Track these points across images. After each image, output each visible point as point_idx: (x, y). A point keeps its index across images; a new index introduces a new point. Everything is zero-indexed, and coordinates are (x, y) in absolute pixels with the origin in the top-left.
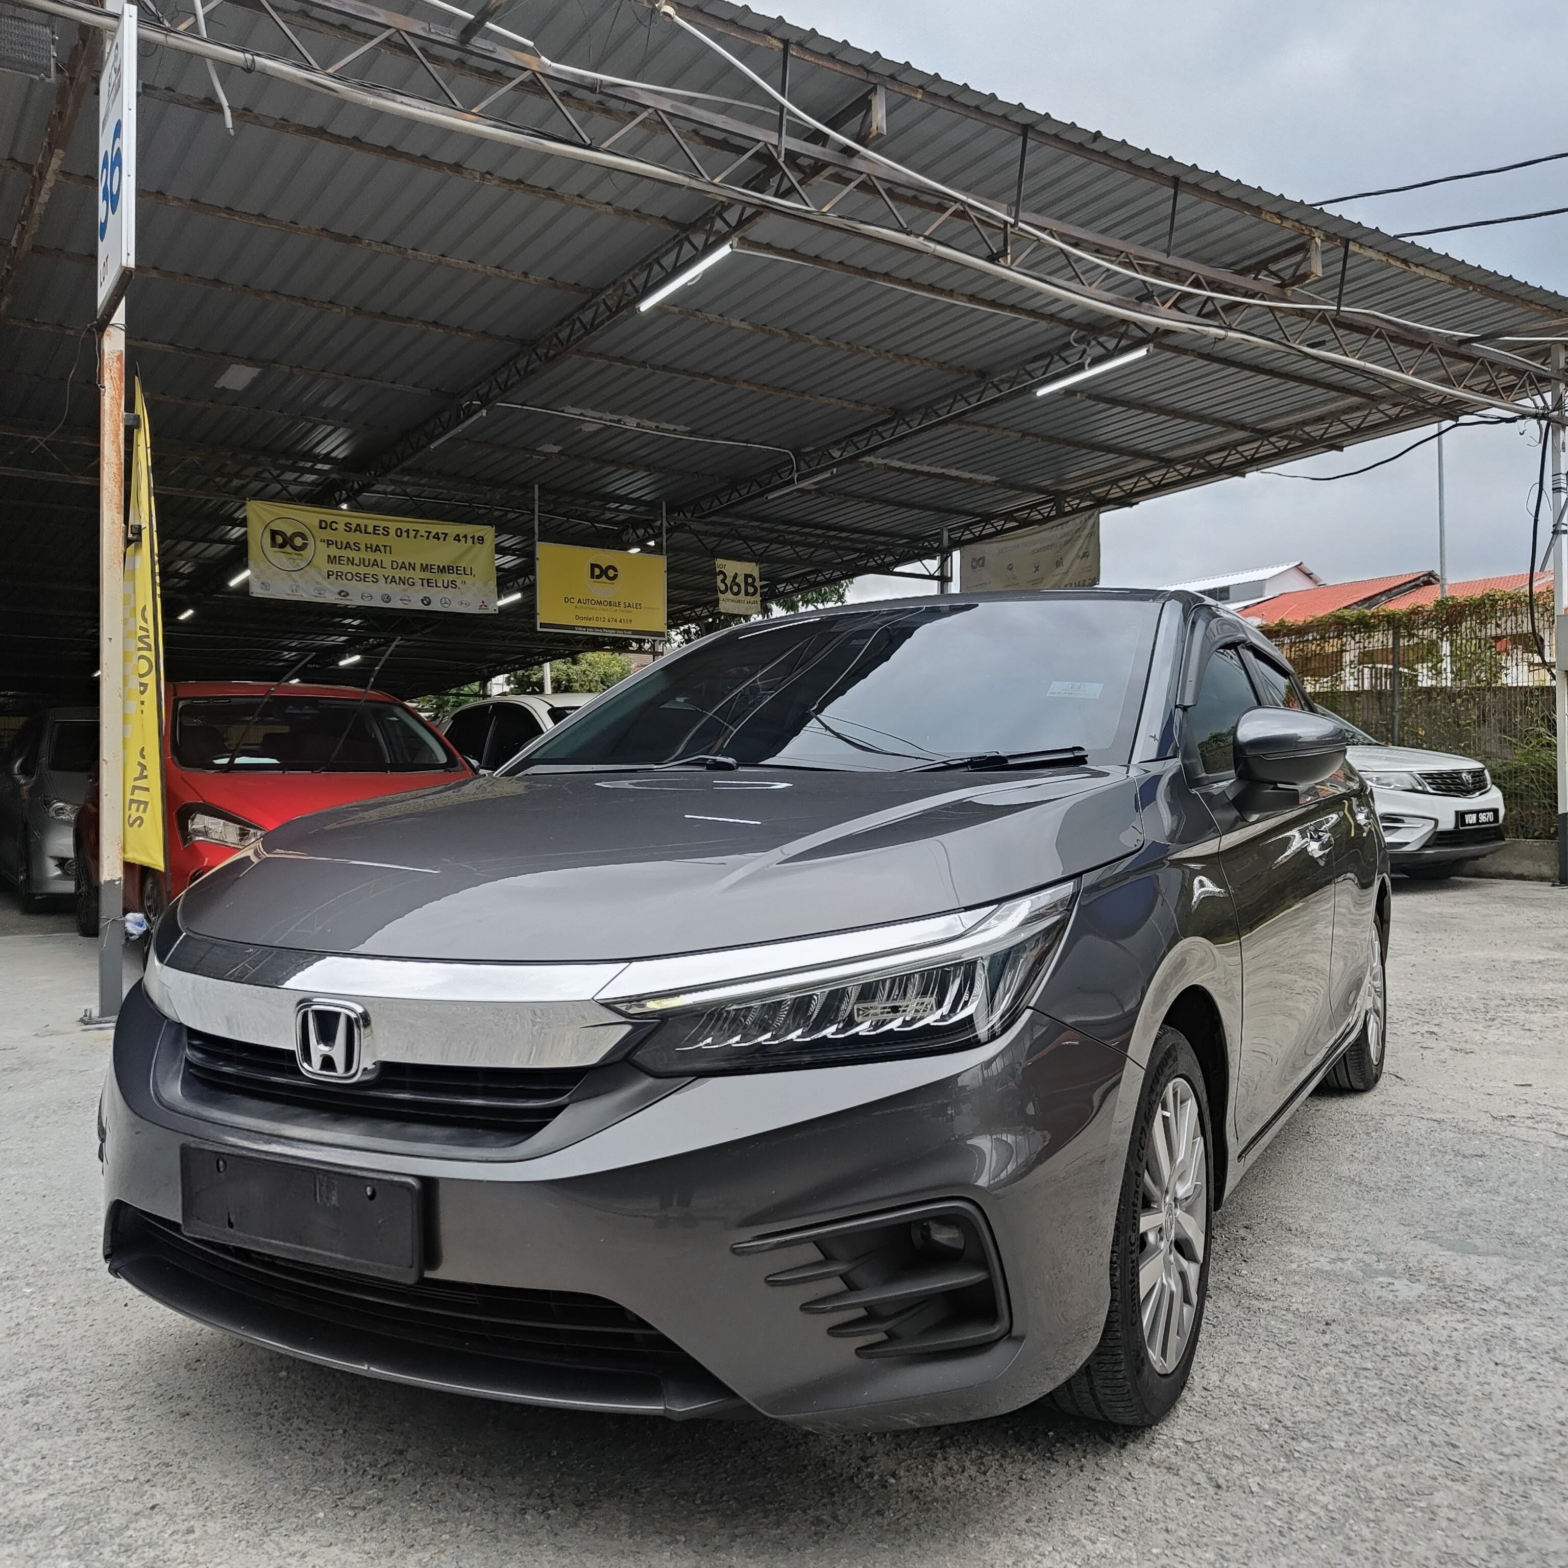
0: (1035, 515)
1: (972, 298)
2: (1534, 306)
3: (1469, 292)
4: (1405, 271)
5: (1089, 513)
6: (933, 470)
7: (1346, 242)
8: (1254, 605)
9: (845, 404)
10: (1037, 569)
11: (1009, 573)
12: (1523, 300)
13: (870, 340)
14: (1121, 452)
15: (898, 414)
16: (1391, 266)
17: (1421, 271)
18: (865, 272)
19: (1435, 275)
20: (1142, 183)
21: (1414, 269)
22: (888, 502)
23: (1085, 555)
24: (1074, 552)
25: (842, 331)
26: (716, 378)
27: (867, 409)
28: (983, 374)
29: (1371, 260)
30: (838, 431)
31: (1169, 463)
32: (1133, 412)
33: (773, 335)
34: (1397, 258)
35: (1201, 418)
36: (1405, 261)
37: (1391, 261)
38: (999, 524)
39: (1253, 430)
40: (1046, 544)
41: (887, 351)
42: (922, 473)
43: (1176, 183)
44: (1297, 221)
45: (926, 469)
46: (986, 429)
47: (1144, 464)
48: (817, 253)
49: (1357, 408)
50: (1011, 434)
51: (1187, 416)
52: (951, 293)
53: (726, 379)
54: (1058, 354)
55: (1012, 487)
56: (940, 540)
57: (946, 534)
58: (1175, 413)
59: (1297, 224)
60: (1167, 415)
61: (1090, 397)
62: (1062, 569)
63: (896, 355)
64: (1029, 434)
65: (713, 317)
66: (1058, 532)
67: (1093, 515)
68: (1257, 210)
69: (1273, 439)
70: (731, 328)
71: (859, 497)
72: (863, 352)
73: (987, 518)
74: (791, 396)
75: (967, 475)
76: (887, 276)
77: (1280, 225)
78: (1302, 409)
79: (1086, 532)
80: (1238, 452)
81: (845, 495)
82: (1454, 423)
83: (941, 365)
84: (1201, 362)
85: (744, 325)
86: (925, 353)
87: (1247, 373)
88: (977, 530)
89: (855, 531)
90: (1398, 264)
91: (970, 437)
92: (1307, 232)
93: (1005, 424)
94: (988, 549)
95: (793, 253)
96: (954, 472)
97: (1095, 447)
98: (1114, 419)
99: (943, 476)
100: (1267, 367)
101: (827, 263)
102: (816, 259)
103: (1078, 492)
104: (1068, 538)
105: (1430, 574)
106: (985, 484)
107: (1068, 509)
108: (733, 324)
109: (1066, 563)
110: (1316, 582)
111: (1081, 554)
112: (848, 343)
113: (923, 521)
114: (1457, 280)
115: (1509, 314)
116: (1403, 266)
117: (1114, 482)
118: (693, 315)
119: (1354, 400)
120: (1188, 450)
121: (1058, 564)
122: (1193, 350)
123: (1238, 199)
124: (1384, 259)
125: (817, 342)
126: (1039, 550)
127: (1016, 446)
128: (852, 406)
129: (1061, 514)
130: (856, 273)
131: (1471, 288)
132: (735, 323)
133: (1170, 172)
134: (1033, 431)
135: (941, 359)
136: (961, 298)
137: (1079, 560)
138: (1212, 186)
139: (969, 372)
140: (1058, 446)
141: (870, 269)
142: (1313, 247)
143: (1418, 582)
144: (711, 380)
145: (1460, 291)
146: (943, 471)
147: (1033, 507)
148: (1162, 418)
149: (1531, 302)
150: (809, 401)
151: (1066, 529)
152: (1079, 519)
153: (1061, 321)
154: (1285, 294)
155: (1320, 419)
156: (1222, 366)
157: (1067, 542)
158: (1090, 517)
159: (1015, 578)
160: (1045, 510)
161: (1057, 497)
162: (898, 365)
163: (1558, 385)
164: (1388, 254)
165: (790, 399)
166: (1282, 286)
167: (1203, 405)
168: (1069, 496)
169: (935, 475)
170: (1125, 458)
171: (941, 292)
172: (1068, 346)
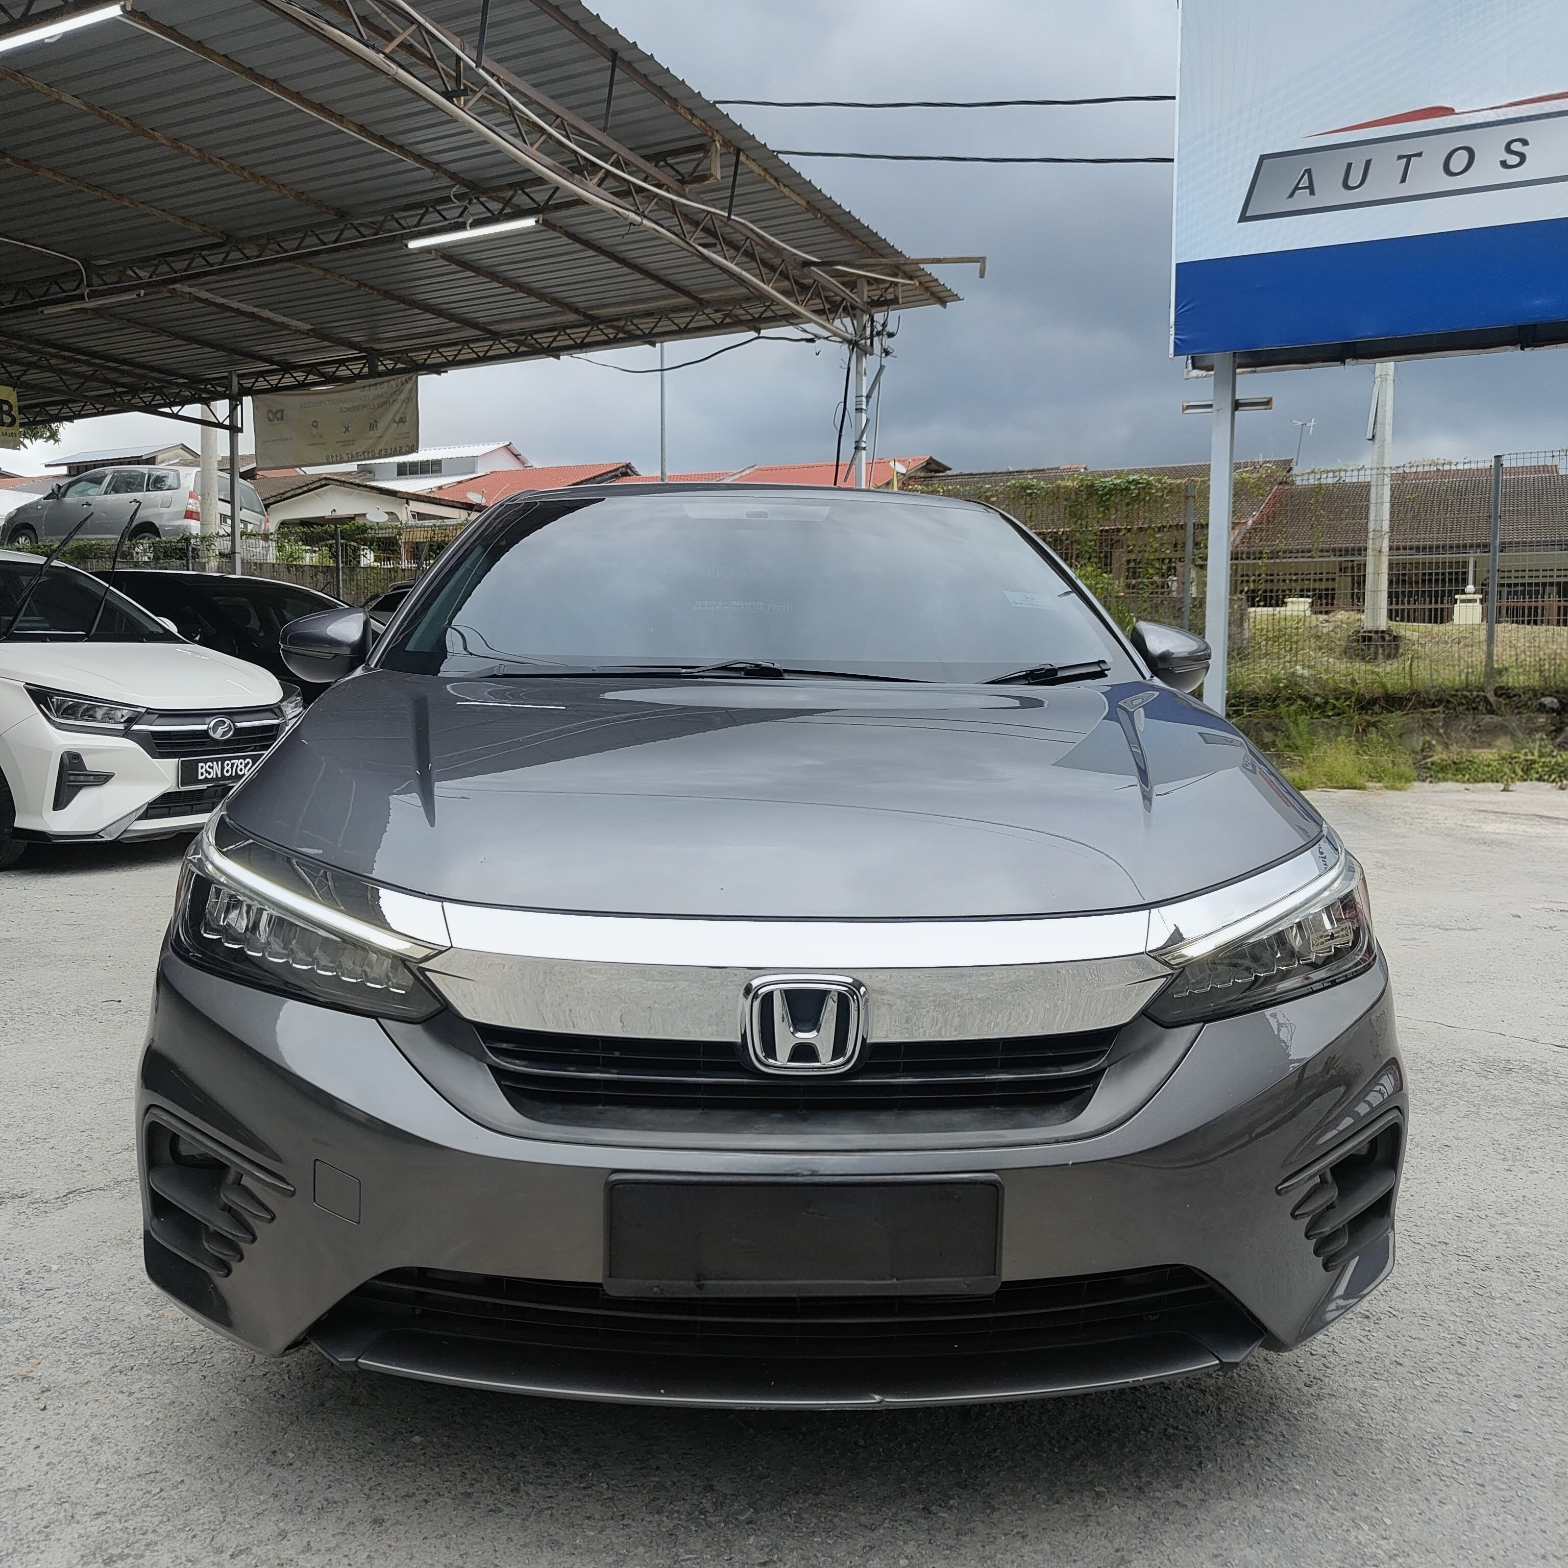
0: (343, 372)
1: (362, 129)
2: (857, 242)
3: (816, 218)
4: (775, 188)
5: (407, 376)
6: (242, 307)
7: (738, 151)
8: (467, 481)
9: (170, 218)
10: (347, 429)
11: (314, 431)
12: (852, 235)
13: (226, 151)
14: (451, 317)
15: (229, 240)
16: (766, 180)
17: (786, 191)
18: (250, 72)
19: (795, 198)
20: (583, 48)
21: (782, 188)
22: (177, 336)
23: (402, 420)
24: (388, 418)
25: (198, 135)
26: (13, 158)
27: (196, 229)
28: (342, 214)
29: (752, 172)
30: (149, 247)
31: (495, 336)
32: (481, 279)
33: (111, 121)
34: (771, 176)
35: (542, 297)
36: (776, 179)
37: (767, 177)
38: (300, 376)
39: (585, 315)
40: (355, 404)
41: (243, 168)
42: (230, 309)
43: (614, 56)
44: (703, 121)
45: (236, 305)
46: (322, 273)
47: (471, 332)
48: (199, 39)
49: (685, 309)
50: (347, 282)
51: (529, 291)
52: (340, 119)
53: (26, 162)
54: (433, 207)
55: (324, 338)
56: (229, 387)
57: (235, 379)
58: (519, 287)
59: (703, 124)
60: (511, 287)
61: (443, 257)
62: (378, 433)
63: (252, 174)
64: (365, 285)
65: (38, 85)
66: (372, 392)
67: (410, 379)
68: (674, 102)
69: (601, 327)
70: (59, 102)
71: (144, 325)
72: (213, 162)
73: (287, 368)
74: (106, 197)
75: (280, 319)
76: (274, 83)
77: (691, 122)
78: (635, 302)
79: (403, 396)
80: (566, 334)
81: (128, 321)
82: (757, 335)
83: (299, 194)
84: (565, 240)
85: (76, 102)
86: (282, 179)
87: (603, 258)
88: (274, 380)
89: (124, 362)
90: (772, 181)
91: (302, 278)
92: (710, 134)
93: (340, 271)
94: (290, 402)
95: (170, 31)
96: (266, 313)
97: (427, 308)
98: (461, 283)
99: (253, 316)
100: (621, 256)
101: (210, 53)
102: (199, 46)
103: (393, 353)
104: (382, 400)
105: (628, 466)
106: (298, 331)
107: (381, 368)
108: (63, 99)
109: (381, 425)
110: (523, 463)
111: (397, 419)
112: (198, 150)
113: (205, 362)
114: (811, 207)
115: (837, 244)
116: (775, 184)
117: (435, 347)
118: (13, 76)
119: (684, 300)
120: (516, 326)
121: (372, 426)
122: (561, 227)
123: (660, 87)
124: (763, 173)
125: (164, 142)
126: (349, 409)
127: (350, 294)
128: (179, 222)
129: (374, 373)
130: (242, 73)
131: (819, 216)
132: (66, 98)
133: (610, 44)
134: (370, 283)
135: (302, 187)
136: (351, 127)
137: (395, 425)
138: (642, 68)
139: (327, 208)
140: (392, 302)
141: (258, 71)
142: (713, 149)
143: (618, 473)
144: (8, 160)
145: (810, 215)
146: (255, 310)
147: (342, 362)
148: (507, 289)
149: (856, 237)
150: (127, 207)
151: (379, 390)
152: (394, 382)
153: (446, 173)
154: (684, 190)
155: (649, 314)
156: (583, 247)
157: (383, 404)
158: (406, 381)
159: (321, 436)
160: (356, 368)
161: (371, 356)
162: (252, 186)
163: (862, 316)
164: (765, 170)
165: (104, 199)
166: (682, 182)
167: (547, 283)
168: (383, 355)
169: (244, 313)
170: (453, 324)
171: (331, 115)
172: (447, 200)
